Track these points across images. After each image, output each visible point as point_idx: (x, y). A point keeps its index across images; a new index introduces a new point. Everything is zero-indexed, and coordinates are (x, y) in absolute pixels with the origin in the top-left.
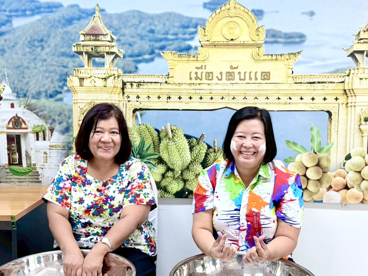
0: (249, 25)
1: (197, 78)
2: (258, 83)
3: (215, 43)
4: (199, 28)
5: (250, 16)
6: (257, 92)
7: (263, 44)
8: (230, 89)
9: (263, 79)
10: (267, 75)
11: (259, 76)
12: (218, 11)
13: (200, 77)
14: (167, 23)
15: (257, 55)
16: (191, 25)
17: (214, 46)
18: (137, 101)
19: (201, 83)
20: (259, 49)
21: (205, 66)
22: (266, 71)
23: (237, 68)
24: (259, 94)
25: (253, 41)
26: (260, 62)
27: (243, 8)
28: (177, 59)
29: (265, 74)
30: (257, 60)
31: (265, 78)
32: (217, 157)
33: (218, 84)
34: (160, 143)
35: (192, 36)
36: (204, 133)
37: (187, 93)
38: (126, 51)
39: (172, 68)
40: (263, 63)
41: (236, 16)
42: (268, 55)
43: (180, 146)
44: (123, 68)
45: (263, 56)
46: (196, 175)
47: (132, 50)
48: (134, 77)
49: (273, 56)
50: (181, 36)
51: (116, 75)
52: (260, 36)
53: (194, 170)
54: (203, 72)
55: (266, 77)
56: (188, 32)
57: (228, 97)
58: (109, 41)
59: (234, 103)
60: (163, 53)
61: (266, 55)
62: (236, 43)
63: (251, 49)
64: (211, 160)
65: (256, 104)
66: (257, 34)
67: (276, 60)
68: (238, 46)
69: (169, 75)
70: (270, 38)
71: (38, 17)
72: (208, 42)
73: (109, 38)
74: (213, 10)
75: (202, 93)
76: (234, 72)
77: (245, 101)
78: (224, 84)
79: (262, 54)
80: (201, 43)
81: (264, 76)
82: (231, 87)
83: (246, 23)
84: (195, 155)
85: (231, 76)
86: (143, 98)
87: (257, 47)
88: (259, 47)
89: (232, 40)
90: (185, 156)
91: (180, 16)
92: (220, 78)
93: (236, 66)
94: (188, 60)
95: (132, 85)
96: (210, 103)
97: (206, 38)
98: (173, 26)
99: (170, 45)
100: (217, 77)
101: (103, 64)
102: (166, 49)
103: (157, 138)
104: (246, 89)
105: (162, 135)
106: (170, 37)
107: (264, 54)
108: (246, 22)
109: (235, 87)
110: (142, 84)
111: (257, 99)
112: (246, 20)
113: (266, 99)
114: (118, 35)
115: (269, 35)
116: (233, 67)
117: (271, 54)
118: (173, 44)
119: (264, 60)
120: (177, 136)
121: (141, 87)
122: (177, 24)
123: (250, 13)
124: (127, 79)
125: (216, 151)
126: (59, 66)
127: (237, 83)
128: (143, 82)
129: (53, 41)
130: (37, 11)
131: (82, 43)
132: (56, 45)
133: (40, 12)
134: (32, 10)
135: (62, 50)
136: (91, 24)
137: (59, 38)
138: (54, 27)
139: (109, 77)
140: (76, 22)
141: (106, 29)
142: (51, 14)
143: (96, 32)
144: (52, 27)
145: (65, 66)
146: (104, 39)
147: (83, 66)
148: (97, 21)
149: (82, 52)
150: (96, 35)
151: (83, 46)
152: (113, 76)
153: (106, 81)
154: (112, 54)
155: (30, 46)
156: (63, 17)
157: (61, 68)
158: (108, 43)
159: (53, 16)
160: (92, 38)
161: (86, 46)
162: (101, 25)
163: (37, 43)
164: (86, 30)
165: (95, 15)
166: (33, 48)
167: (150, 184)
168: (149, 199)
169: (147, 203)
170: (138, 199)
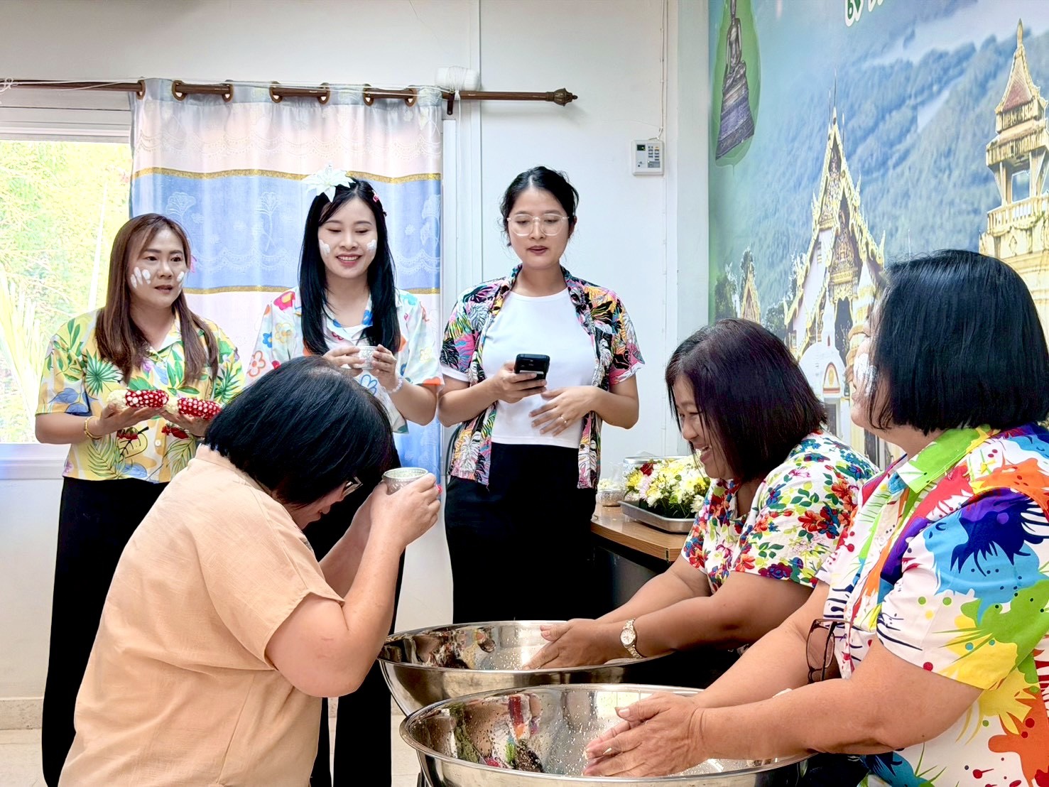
58: (1036, 118)
71: (945, 94)
73: (1035, 112)
101: (1027, 188)
129: (963, 148)
130: (945, 79)
131: (999, 138)
132: (966, 158)
133: (947, 83)
134: (939, 80)
135: (973, 167)
136: (1011, 81)
137: (969, 137)
138: (964, 110)
139: (1036, 222)
140: (991, 83)
141: (1032, 84)
142: (961, 79)
143: (1018, 98)
144: (961, 110)
145: (976, 211)
146: (1028, 116)
147: (999, 204)
148: (1019, 67)
149: (998, 164)
150: (1017, 108)
151: (1000, 147)
152: (1042, 220)
153: (1031, 235)
154: (1040, 154)
155: (936, 172)
156: (976, 77)
157: (972, 216)
158: (1033, 125)
159: (964, 82)
160: (1013, 117)
161: (1005, 144)
162: (1025, 75)
163: (944, 163)
164: (1004, 100)
165: (1016, 54)
166: (940, 175)
167: (801, 519)
168: (776, 561)
169: (763, 572)
170: (743, 556)
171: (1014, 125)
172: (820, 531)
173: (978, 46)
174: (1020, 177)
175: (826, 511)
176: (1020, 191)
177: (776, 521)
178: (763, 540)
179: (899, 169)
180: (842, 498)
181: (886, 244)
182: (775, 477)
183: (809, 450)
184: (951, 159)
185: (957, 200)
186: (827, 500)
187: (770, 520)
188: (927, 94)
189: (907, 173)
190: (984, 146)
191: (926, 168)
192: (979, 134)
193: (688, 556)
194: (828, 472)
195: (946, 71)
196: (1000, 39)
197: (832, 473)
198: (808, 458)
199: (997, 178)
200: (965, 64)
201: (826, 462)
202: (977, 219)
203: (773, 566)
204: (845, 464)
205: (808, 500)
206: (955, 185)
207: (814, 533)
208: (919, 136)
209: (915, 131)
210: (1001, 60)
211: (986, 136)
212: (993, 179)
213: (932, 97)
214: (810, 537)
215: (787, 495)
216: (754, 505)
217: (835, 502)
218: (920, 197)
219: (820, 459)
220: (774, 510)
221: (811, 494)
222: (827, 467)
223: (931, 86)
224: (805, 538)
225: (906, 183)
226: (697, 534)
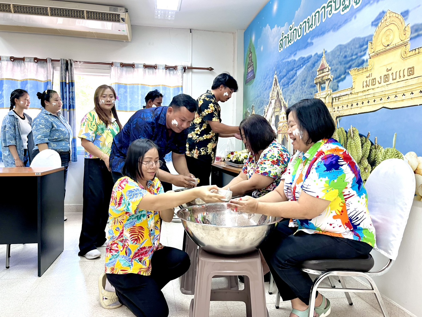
0: (399, 28)
1: (367, 86)
2: (405, 80)
3: (378, 52)
4: (369, 43)
5: (400, 19)
6: (405, 89)
7: (409, 41)
8: (386, 90)
9: (409, 75)
10: (412, 70)
11: (406, 73)
12: (379, 25)
13: (368, 85)
14: (353, 47)
15: (405, 53)
16: (364, 43)
17: (377, 55)
18: (338, 111)
19: (369, 89)
20: (406, 47)
21: (372, 74)
22: (411, 67)
23: (390, 70)
24: (406, 90)
25: (402, 41)
26: (407, 59)
27: (394, 15)
28: (357, 73)
29: (410, 69)
30: (404, 58)
31: (410, 74)
32: (376, 153)
33: (378, 87)
34: (347, 142)
35: (365, 52)
36: (369, 132)
37: (361, 100)
38: (334, 76)
39: (354, 81)
40: (409, 59)
41: (391, 24)
42: (412, 50)
43: (356, 143)
44: (332, 89)
45: (409, 53)
46: (365, 169)
47: (337, 74)
48: (337, 93)
49: (417, 50)
50: (359, 54)
51: (330, 94)
52: (406, 34)
53: (364, 164)
54: (370, 80)
55: (411, 72)
56: (363, 50)
57: (385, 97)
58: (327, 72)
59: (388, 102)
60: (350, 71)
61: (411, 51)
62: (391, 47)
63: (400, 49)
64: (373, 155)
65: (404, 100)
66: (404, 33)
67: (419, 53)
68: (392, 50)
69: (352, 87)
70: (413, 33)
71: (304, 67)
72: (374, 53)
73: (327, 70)
74: (376, 25)
75: (369, 98)
76: (389, 74)
77: (396, 99)
78: (382, 86)
79: (408, 51)
80: (370, 55)
81: (409, 72)
82: (387, 88)
83: (397, 27)
84: (364, 151)
85: (387, 78)
86: (341, 108)
87: (405, 46)
88: (406, 45)
89: (388, 45)
90: (359, 152)
91: (359, 39)
92: (380, 82)
93: (390, 68)
94: (362, 72)
95: (336, 99)
96: (374, 105)
97: (373, 50)
98: (356, 48)
99: (353, 64)
100: (378, 81)
101: (324, 88)
102: (352, 67)
103: (346, 137)
104: (397, 88)
105: (349, 134)
106: (354, 57)
107: (409, 50)
108: (396, 25)
109: (390, 87)
110: (340, 97)
111: (405, 95)
112: (397, 24)
113: (411, 94)
114: (331, 66)
115: (413, 31)
116: (389, 69)
117: (415, 49)
118: (355, 62)
119: (409, 56)
120: (355, 135)
121: (340, 100)
122: (357, 46)
123: (400, 17)
124: (334, 96)
125: (376, 147)
126: (309, 94)
127: (391, 84)
128: (341, 96)
129: (308, 80)
130: (304, 63)
131: (318, 77)
132: (309, 82)
133: (305, 64)
134: (303, 64)
135: (311, 84)
136: (321, 63)
137: (310, 77)
138: (309, 70)
139: (327, 96)
140: (316, 64)
141: (327, 64)
142: (308, 63)
143: (323, 67)
144: (308, 71)
145: (312, 94)
146: (325, 71)
147: (317, 92)
148: (323, 60)
149: (317, 83)
150: (323, 70)
151: (318, 79)
152: (328, 95)
153: (325, 99)
154: (328, 80)
155: (301, 85)
156: (312, 63)
157: (310, 95)
158: (327, 73)
159: (309, 64)
160: (322, 72)
161: (319, 78)
162: (325, 62)
163: (303, 83)
164: (319, 68)
165: (323, 57)
166: (302, 86)
167: (271, 162)
168: (265, 171)
169: (261, 174)
170: (257, 170)
171: (322, 74)
172: (276, 164)
173: (313, 55)
174: (323, 85)
175: (277, 160)
176: (323, 89)
177: (265, 162)
178: (262, 166)
179: (292, 85)
180: (281, 157)
181: (288, 102)
182: (265, 151)
183: (274, 145)
184: (305, 82)
185: (307, 92)
186: (278, 157)
187: (264, 161)
188: (299, 67)
189: (294, 85)
190: (314, 79)
191: (299, 84)
192: (312, 76)
193: (243, 171)
194: (278, 151)
195: (304, 61)
196: (319, 53)
197: (279, 151)
198: (274, 147)
199: (317, 86)
200: (309, 60)
201: (278, 148)
202: (312, 96)
203: (264, 172)
204: (282, 149)
205: (273, 157)
206: (306, 88)
207: (274, 165)
208: (297, 77)
209: (296, 76)
210: (319, 59)
211: (315, 76)
212: (316, 86)
213: (301, 68)
214: (273, 166)
215: (268, 156)
216: (260, 158)
217: (280, 158)
218: (297, 91)
219: (277, 147)
220: (265, 159)
221: (274, 156)
222: (278, 149)
223: (300, 65)
224: (272, 166)
225: (294, 88)
226: (245, 166)
